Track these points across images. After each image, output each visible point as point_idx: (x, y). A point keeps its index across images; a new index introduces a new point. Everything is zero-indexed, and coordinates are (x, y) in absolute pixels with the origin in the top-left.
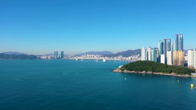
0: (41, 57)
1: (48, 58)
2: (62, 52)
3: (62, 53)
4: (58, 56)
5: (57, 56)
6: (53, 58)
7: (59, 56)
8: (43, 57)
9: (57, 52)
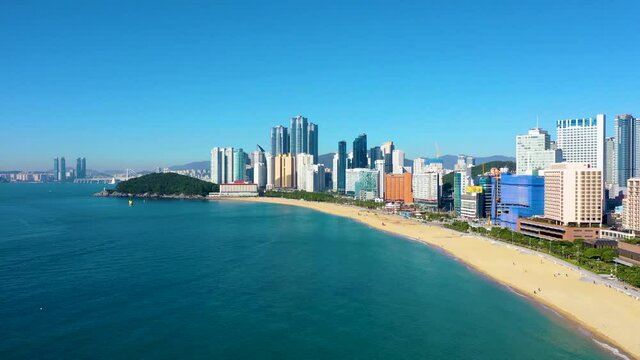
0: (12, 176)
1: (33, 180)
2: (79, 160)
3: (81, 164)
4: (68, 174)
5: (63, 174)
6: (52, 179)
7: (72, 174)
8: (19, 177)
9: (63, 160)
